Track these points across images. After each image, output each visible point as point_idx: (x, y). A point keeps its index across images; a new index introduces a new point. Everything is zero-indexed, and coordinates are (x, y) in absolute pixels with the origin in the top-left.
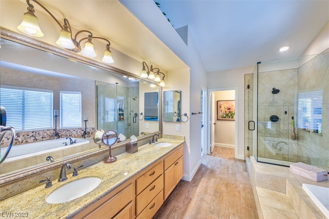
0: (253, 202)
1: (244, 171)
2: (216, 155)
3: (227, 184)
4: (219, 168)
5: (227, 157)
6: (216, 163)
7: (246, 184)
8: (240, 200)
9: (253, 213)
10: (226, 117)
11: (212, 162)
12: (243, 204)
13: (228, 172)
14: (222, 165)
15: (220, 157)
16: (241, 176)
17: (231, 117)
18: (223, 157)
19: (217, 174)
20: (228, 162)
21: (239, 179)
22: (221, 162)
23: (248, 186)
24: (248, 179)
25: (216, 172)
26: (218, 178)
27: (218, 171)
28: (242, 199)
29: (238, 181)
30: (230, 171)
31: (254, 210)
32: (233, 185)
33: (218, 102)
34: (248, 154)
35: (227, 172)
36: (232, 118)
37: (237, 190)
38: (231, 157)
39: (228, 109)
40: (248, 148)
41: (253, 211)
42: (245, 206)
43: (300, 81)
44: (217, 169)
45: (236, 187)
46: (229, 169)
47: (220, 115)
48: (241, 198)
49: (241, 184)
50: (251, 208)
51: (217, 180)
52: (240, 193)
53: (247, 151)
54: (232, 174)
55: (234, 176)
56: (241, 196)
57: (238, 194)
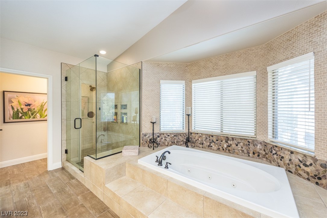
0: (102, 204)
1: (70, 180)
2: (11, 182)
3: (61, 209)
4: (33, 197)
5: (34, 175)
6: (20, 194)
7: (83, 192)
8: (90, 213)
9: (109, 214)
10: (23, 117)
11: (11, 197)
12: (95, 215)
13: (52, 193)
14: (34, 190)
15: (23, 181)
16: (72, 187)
17: (32, 117)
18: (27, 179)
19: (35, 207)
20: (41, 180)
21: (72, 192)
22: (29, 186)
23: (86, 192)
24: (82, 185)
25: (30, 206)
26: (42, 212)
27: (35, 201)
28: (91, 212)
29: (73, 195)
30: (54, 191)
31: (108, 211)
32: (70, 204)
33: (5, 92)
34: (67, 158)
35: (50, 195)
36: (34, 118)
37: (79, 206)
38: (41, 172)
39: (26, 105)
40: (66, 152)
41: (108, 213)
42: (99, 216)
43: (109, 83)
44: (30, 201)
45: (76, 203)
46: (51, 189)
47: (10, 114)
48: (89, 210)
49: (78, 195)
50: (104, 211)
51: (43, 215)
52: (84, 206)
53: (65, 155)
54: (58, 192)
55: (63, 193)
56: (88, 209)
57: (83, 210)
